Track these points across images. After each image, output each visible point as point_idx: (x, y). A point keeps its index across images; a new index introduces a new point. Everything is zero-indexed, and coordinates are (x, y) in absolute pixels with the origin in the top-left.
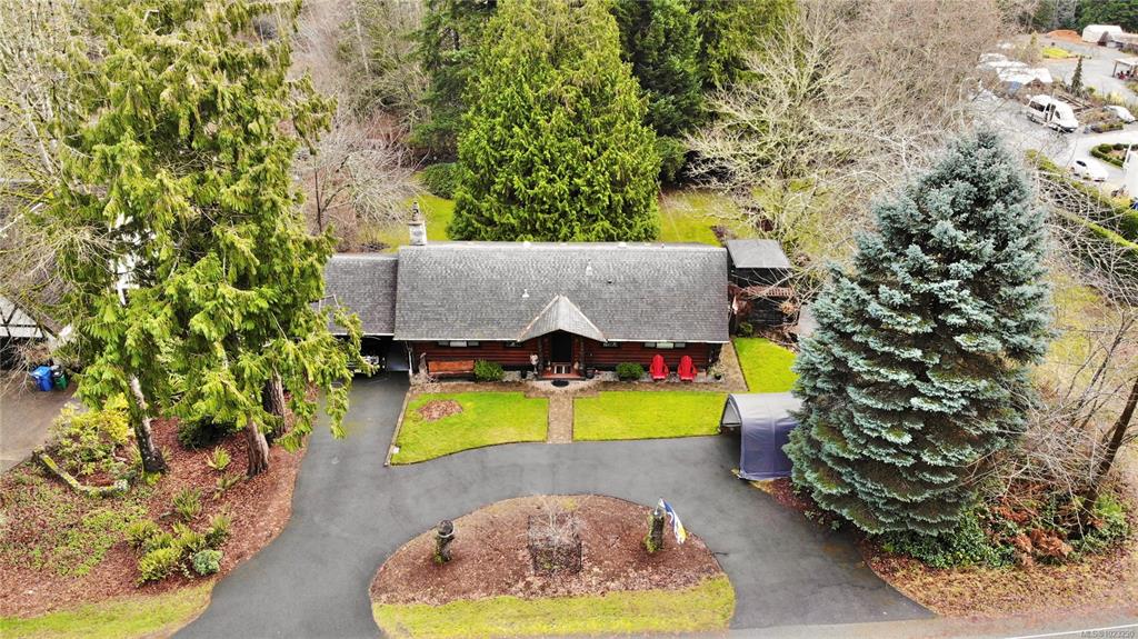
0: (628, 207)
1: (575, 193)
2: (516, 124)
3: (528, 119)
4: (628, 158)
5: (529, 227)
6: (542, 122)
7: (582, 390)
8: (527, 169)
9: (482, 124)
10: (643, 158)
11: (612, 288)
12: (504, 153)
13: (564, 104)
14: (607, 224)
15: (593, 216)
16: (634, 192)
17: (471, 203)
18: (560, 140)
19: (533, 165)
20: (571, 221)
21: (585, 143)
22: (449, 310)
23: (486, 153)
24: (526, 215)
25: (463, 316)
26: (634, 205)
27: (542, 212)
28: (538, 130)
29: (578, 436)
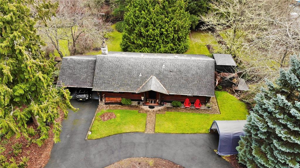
0: (179, 39)
1: (162, 34)
2: (143, 10)
3: (147, 8)
4: (180, 22)
5: (146, 45)
6: (151, 10)
7: (159, 110)
8: (146, 25)
9: (132, 10)
10: (185, 23)
11: (172, 73)
12: (139, 20)
13: (159, 4)
14: (172, 45)
15: (167, 42)
16: (181, 34)
17: (127, 36)
18: (157, 16)
19: (148, 24)
20: (160, 43)
21: (166, 17)
22: (113, 79)
23: (133, 20)
24: (145, 41)
25: (118, 82)
26: (181, 38)
27: (151, 40)
28: (150, 12)
29: (156, 131)
